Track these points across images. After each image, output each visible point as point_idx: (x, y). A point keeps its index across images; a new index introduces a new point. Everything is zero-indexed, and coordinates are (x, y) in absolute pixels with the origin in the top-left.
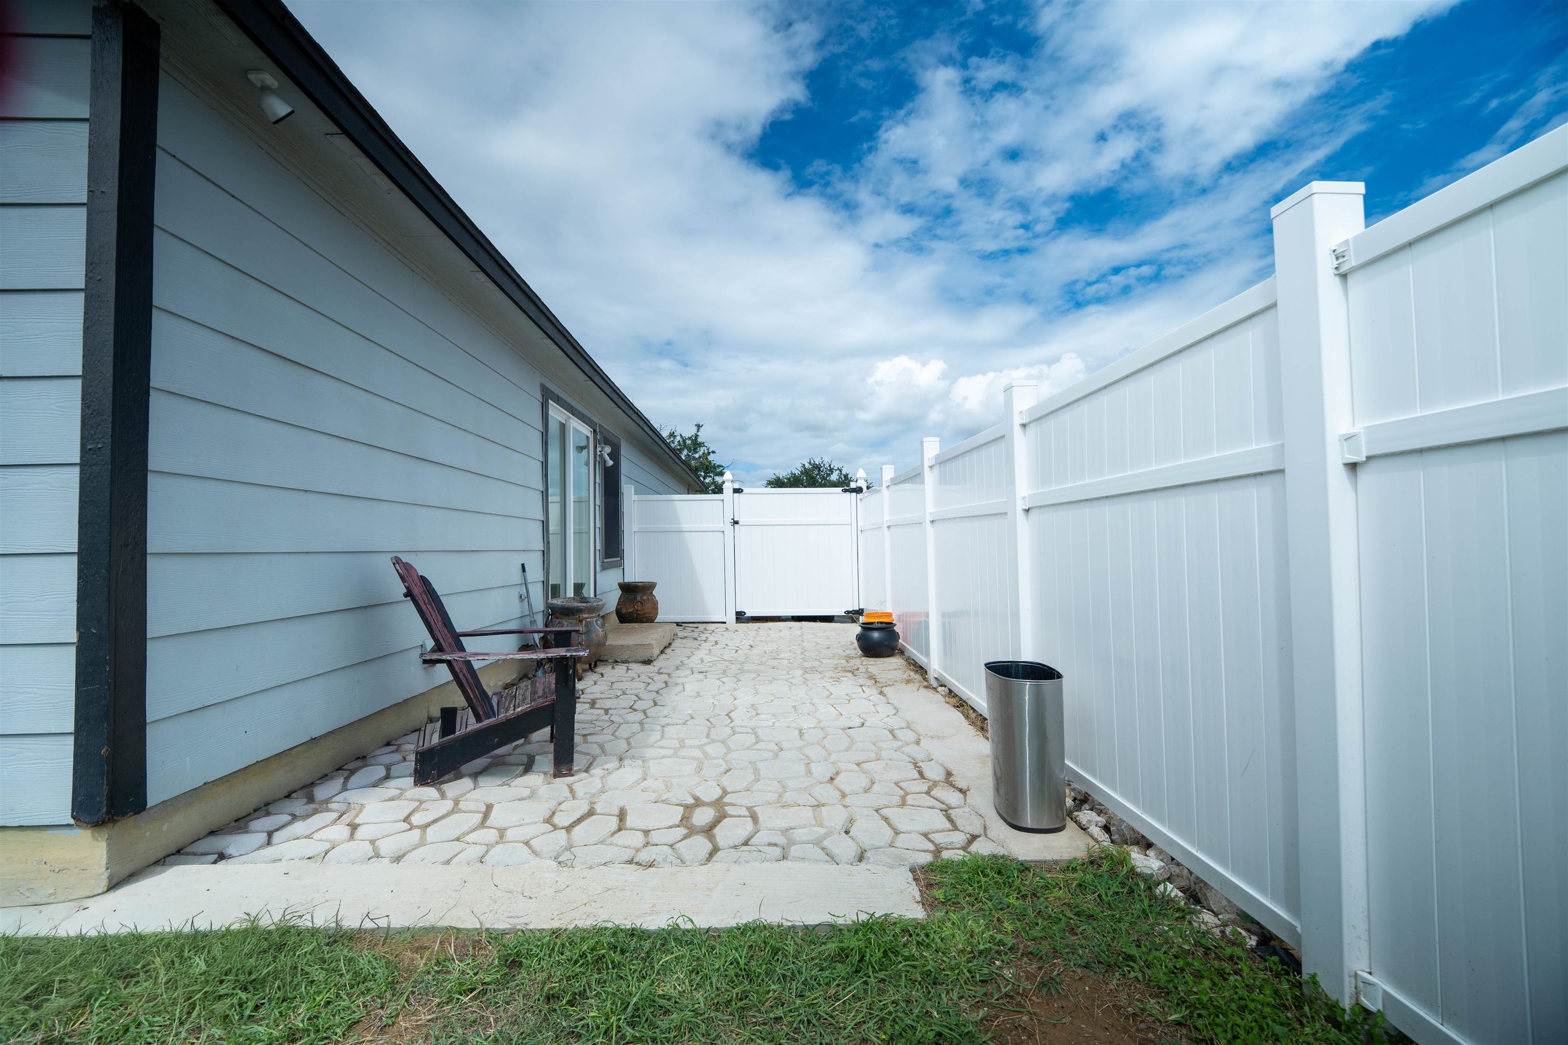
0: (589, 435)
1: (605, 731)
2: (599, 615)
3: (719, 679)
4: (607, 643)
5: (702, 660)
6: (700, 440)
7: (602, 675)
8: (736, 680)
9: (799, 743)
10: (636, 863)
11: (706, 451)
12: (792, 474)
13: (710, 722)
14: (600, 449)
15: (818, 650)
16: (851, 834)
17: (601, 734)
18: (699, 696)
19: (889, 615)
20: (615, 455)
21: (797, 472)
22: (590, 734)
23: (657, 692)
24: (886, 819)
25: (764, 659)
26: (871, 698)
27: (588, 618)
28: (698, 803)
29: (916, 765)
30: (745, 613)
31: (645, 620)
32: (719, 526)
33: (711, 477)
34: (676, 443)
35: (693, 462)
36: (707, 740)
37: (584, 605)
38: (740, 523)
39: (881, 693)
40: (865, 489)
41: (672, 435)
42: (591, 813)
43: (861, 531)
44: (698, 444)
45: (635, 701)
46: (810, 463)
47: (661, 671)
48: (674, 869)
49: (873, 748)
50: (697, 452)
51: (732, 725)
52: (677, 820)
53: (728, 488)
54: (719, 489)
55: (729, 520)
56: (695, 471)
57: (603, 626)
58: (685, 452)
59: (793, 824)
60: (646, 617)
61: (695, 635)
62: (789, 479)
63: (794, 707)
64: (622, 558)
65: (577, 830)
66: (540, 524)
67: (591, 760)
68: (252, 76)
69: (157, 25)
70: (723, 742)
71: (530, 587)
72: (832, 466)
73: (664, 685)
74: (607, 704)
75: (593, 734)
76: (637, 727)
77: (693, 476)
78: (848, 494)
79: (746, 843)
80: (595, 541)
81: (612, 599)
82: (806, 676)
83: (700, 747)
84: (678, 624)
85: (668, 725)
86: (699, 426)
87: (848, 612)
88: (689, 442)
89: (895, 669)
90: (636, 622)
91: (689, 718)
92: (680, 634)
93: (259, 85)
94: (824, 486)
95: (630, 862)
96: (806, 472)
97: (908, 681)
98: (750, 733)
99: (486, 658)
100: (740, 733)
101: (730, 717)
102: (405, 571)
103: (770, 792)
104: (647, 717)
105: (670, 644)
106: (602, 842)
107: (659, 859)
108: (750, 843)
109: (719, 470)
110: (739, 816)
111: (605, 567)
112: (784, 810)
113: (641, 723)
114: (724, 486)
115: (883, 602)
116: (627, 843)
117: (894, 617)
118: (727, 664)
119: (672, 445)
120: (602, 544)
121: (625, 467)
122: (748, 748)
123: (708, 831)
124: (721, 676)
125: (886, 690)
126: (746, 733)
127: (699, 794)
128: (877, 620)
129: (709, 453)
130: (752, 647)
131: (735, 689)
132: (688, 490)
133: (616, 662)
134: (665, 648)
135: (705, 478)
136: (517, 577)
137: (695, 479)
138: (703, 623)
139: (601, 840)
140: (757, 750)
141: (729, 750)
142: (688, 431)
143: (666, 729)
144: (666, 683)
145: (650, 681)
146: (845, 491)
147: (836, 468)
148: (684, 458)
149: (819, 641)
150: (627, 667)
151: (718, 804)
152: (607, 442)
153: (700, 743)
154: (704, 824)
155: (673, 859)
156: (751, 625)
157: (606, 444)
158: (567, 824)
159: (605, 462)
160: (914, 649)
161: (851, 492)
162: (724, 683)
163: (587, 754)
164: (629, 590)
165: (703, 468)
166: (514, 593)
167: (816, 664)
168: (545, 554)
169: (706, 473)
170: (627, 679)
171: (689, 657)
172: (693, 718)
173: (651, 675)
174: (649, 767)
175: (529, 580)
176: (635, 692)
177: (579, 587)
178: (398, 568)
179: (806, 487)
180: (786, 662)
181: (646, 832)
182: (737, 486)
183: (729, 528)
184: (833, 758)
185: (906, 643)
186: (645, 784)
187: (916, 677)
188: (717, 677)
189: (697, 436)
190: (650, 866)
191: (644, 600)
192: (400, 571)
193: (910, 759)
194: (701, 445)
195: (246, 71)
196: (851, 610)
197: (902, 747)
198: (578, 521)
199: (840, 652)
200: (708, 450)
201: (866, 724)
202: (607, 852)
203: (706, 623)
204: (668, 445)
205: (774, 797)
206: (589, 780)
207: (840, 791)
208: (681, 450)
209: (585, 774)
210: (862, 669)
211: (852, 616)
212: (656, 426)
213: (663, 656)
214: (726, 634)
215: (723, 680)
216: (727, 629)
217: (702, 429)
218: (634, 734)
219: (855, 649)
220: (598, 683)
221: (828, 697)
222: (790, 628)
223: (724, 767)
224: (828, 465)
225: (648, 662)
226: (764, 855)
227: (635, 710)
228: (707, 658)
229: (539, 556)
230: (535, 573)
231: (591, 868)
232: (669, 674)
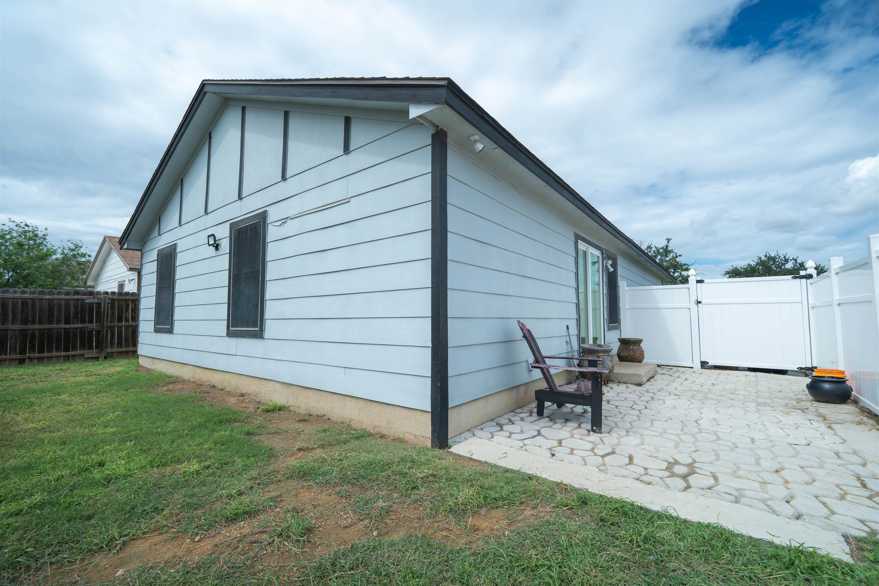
0: (599, 255)
1: (617, 416)
2: (609, 355)
3: (689, 400)
4: (614, 371)
5: (676, 389)
6: (669, 249)
7: (612, 388)
8: (701, 402)
9: (751, 446)
10: (641, 481)
11: (675, 256)
12: (749, 265)
13: (683, 423)
14: (605, 263)
15: (771, 393)
16: (791, 503)
17: (615, 417)
18: (675, 408)
19: (843, 372)
20: (614, 265)
21: (753, 264)
22: (608, 416)
23: (647, 402)
24: (824, 504)
25: (724, 393)
26: (819, 429)
27: (603, 356)
28: (676, 462)
29: (859, 478)
30: (708, 363)
31: (636, 361)
32: (687, 305)
33: (679, 272)
34: (652, 252)
35: (665, 264)
36: (681, 432)
37: (601, 348)
38: (703, 303)
39: (829, 427)
40: (815, 275)
41: (649, 247)
42: (613, 453)
43: (813, 307)
44: (668, 251)
45: (633, 405)
46: (766, 256)
47: (648, 391)
48: (663, 489)
49: (817, 460)
50: (667, 257)
51: (699, 427)
52: (664, 467)
53: (692, 280)
54: (685, 280)
55: (693, 299)
56: (666, 269)
57: (611, 361)
58: (659, 257)
59: (744, 487)
60: (636, 359)
61: (671, 373)
62: (746, 270)
63: (748, 425)
64: (620, 324)
65: (607, 459)
66: (575, 305)
67: (611, 429)
68: (471, 138)
69: (446, 132)
70: (693, 435)
71: (571, 337)
72: (787, 258)
73: (651, 399)
74: (617, 403)
75: (610, 416)
76: (635, 418)
77: (665, 273)
78: (798, 280)
79: (710, 488)
80: (603, 314)
81: (615, 347)
82: (759, 407)
83: (677, 435)
84: (658, 366)
85: (655, 420)
86: (668, 240)
87: (801, 368)
88: (661, 251)
89: (846, 413)
90: (630, 362)
91: (669, 419)
92: (660, 372)
93: (473, 140)
94: (776, 274)
95: (638, 479)
96: (761, 263)
97: (859, 423)
98: (713, 434)
99: (559, 368)
100: (704, 432)
101: (697, 423)
102: (522, 328)
103: (727, 468)
104: (641, 414)
105: (653, 377)
106: (620, 467)
107: (653, 481)
108: (712, 489)
109: (684, 267)
110: (705, 475)
111: (610, 329)
112: (737, 479)
113: (638, 416)
114: (689, 279)
115: (835, 362)
116: (635, 471)
117: (846, 374)
118: (695, 392)
119: (650, 254)
120: (608, 315)
121: (620, 271)
122: (711, 442)
123: (685, 477)
124: (691, 399)
125: (834, 426)
126: (709, 433)
127: (677, 459)
128: (828, 375)
129: (677, 257)
130: (714, 384)
131: (701, 408)
132: (662, 282)
133: (620, 382)
134: (650, 378)
135: (674, 273)
136: (564, 332)
137: (667, 274)
138: (676, 366)
139: (620, 466)
140: (717, 444)
141: (697, 440)
142: (661, 243)
143: (654, 422)
144: (652, 398)
145: (641, 395)
146: (795, 278)
147: (791, 258)
148: (658, 261)
149: (771, 386)
150: (627, 386)
151: (690, 465)
152: (609, 258)
153: (677, 433)
154: (681, 473)
155: (662, 484)
156: (713, 371)
157: (609, 259)
158: (601, 454)
159: (608, 269)
160: (868, 400)
161: (800, 278)
162: (692, 403)
163: (608, 425)
164: (624, 342)
165: (672, 267)
166: (564, 340)
167: (768, 401)
168: (578, 320)
169: (675, 270)
170: (627, 392)
171: (667, 385)
172: (671, 419)
173: (642, 392)
174: (645, 439)
175: (571, 334)
176: (633, 400)
177: (595, 339)
178: (520, 325)
179: (762, 275)
180: (742, 396)
181: (646, 469)
182: (699, 278)
183: (694, 307)
184: (779, 459)
185: (860, 395)
186: (643, 446)
187: (869, 421)
188: (688, 399)
189: (667, 246)
190: (649, 484)
191: (635, 349)
192: (521, 326)
193: (853, 474)
194: (671, 251)
195: (470, 137)
196: (804, 366)
197: (846, 465)
198: (594, 303)
199: (792, 395)
200: (676, 254)
201: (812, 444)
202: (624, 472)
203: (678, 366)
204: (646, 254)
205: (731, 471)
206: (610, 438)
207: (784, 479)
208: (656, 257)
209: (608, 435)
210: (811, 409)
211: (805, 371)
212: (637, 243)
213: (649, 383)
214: (693, 374)
215: (693, 401)
216: (694, 372)
217: (671, 242)
218: (634, 421)
219: (806, 395)
220: (610, 392)
221: (778, 423)
222: (746, 376)
223: (694, 449)
224: (783, 257)
225: (640, 385)
226: (722, 497)
227: (634, 409)
228: (680, 388)
229: (575, 322)
230: (573, 331)
231: (616, 476)
232: (654, 393)
